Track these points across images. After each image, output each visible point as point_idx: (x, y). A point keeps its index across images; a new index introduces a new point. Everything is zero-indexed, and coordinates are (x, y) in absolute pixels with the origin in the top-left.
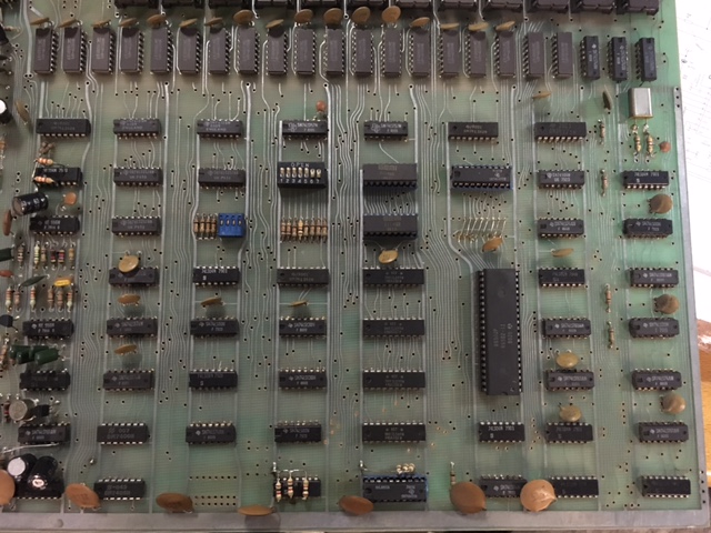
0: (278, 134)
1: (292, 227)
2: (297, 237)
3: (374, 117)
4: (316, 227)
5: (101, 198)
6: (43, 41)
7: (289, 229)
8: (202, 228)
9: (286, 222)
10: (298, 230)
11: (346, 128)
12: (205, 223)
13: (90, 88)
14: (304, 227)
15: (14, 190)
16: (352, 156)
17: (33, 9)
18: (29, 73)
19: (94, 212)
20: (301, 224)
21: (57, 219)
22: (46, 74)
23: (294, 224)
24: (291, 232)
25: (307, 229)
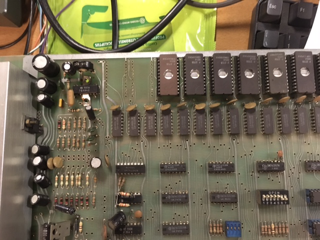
0: (254, 169)
1: (268, 229)
2: (272, 234)
3: (310, 158)
4: (282, 228)
5: (153, 211)
6: (117, 119)
7: (266, 230)
8: (215, 230)
9: (264, 225)
10: (271, 230)
11: (294, 165)
12: (216, 227)
13: (144, 144)
14: (275, 228)
15: (103, 207)
16: (299, 182)
17: (108, 97)
18: (108, 136)
19: (150, 219)
20: (273, 227)
21: (130, 227)
22: (118, 137)
23: (269, 226)
24: (268, 231)
25: (277, 229)
